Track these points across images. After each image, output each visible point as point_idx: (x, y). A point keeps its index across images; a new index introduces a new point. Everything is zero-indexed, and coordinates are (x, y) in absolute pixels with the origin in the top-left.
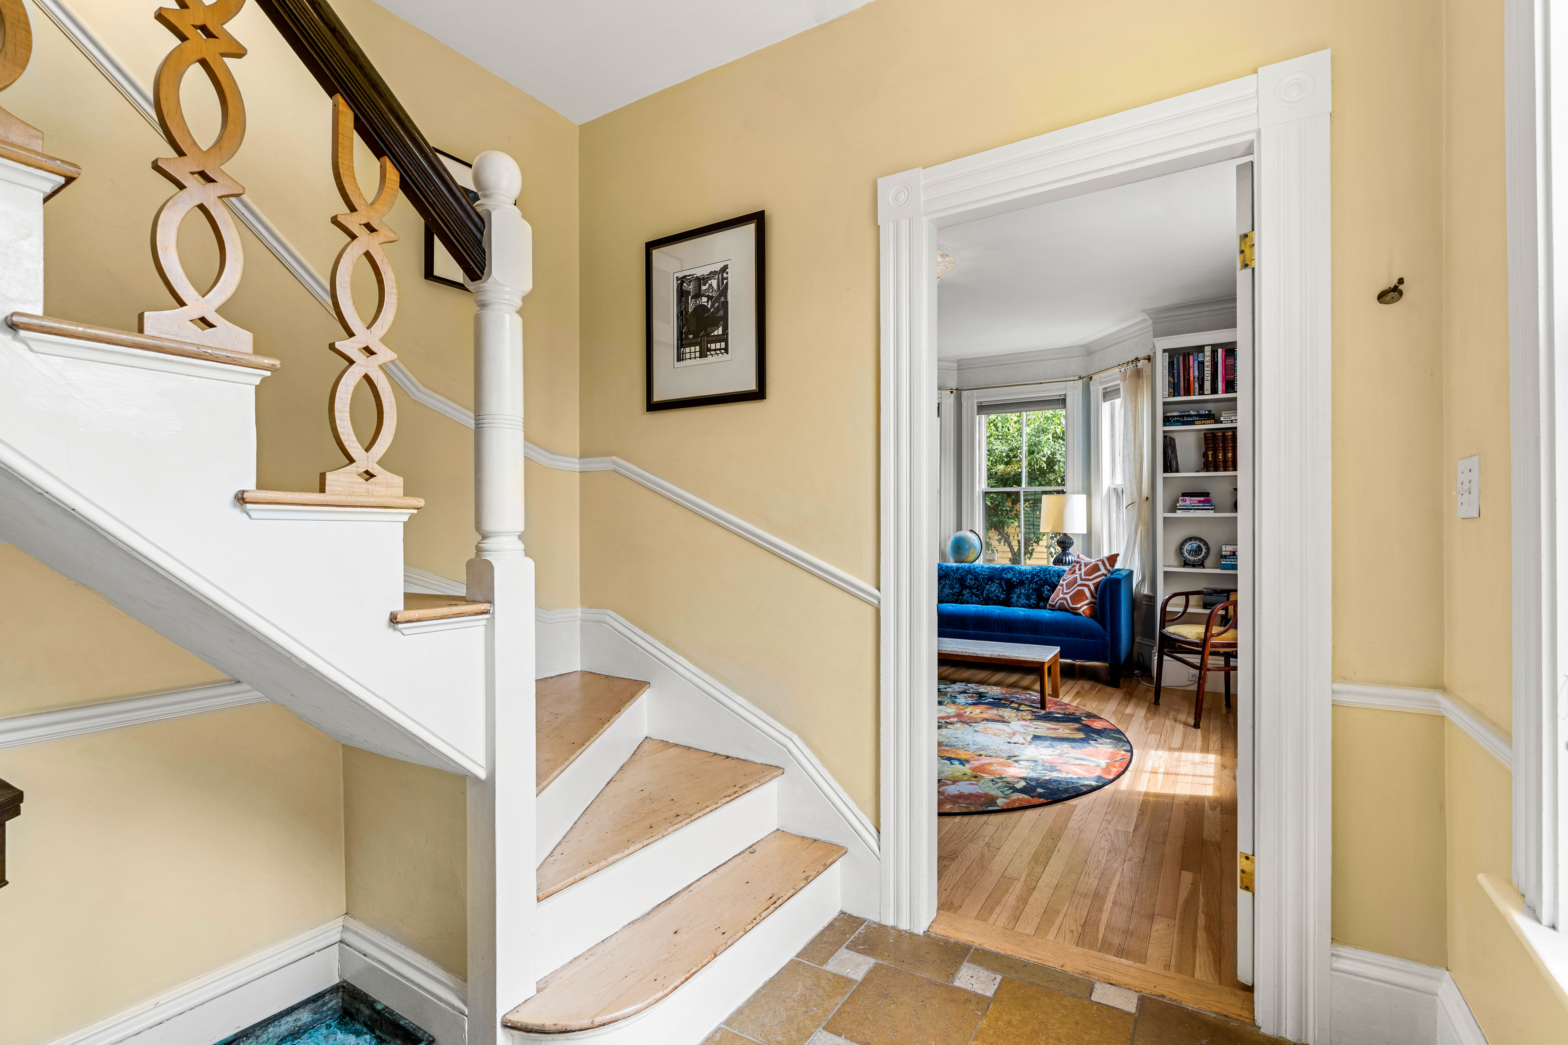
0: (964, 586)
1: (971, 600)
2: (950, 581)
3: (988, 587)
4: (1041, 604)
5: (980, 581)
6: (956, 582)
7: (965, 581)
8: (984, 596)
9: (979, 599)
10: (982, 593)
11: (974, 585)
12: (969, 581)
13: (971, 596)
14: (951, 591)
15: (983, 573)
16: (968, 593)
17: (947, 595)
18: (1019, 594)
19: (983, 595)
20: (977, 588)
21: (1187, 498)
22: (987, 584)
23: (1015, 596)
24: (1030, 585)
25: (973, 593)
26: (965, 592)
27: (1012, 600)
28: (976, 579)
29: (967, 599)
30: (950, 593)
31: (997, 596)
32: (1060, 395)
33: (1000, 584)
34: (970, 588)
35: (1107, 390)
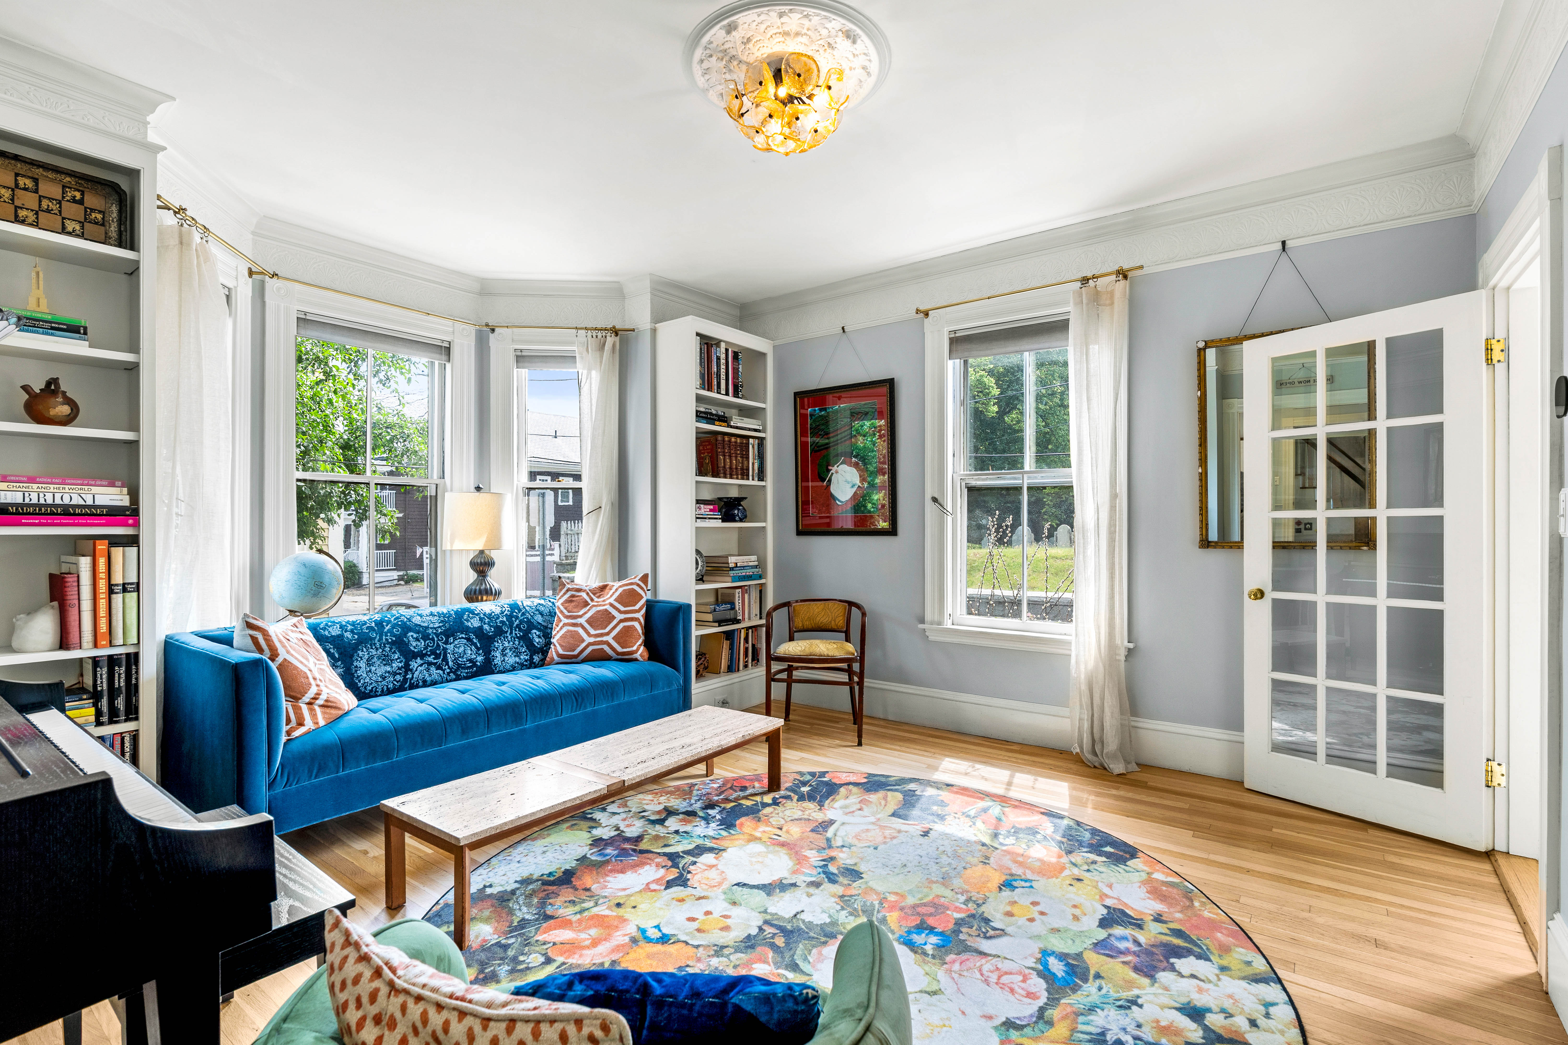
0: (409, 655)
1: (430, 675)
2: (377, 649)
3: (450, 647)
4: (536, 659)
5: (433, 639)
6: (391, 649)
7: (407, 644)
8: (451, 663)
9: (444, 671)
10: (445, 659)
11: (426, 648)
12: (414, 644)
13: (428, 670)
14: (388, 669)
15: (431, 626)
16: (421, 665)
17: (381, 676)
18: (503, 650)
19: (447, 664)
20: (433, 652)
21: (702, 506)
22: (446, 643)
23: (498, 654)
24: (511, 633)
25: (430, 664)
26: (414, 664)
27: (496, 661)
28: (426, 637)
29: (421, 677)
30: (386, 672)
31: (471, 661)
32: (443, 341)
33: (469, 639)
34: (422, 655)
35: (524, 354)
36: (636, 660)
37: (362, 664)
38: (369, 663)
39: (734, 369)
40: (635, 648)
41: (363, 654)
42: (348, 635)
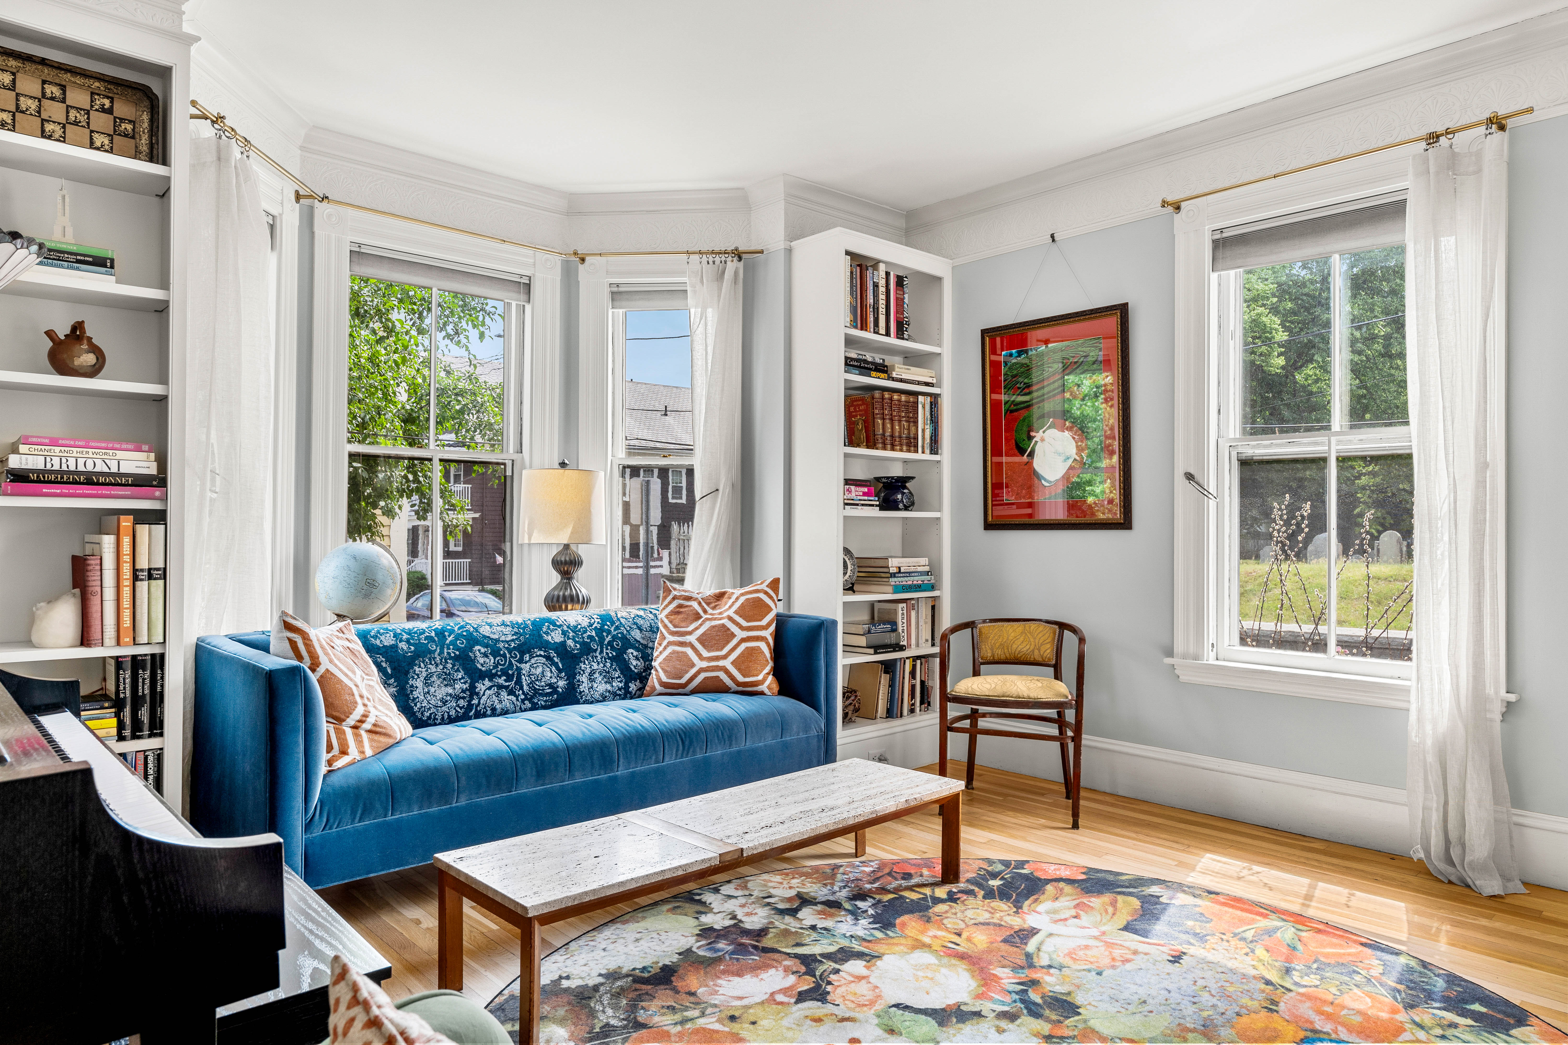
0: (475, 675)
1: (500, 702)
2: (437, 665)
3: (525, 667)
4: (633, 687)
5: (504, 656)
6: (454, 665)
7: (473, 661)
8: (525, 688)
9: (517, 697)
10: (519, 682)
11: (495, 667)
12: (482, 660)
13: (498, 695)
14: (450, 690)
15: (503, 638)
16: (490, 688)
17: (442, 700)
18: (591, 674)
19: (522, 688)
20: (504, 673)
21: (853, 488)
22: (521, 661)
23: (584, 678)
24: (601, 652)
25: (500, 687)
26: (481, 687)
27: (582, 688)
28: (496, 653)
29: (489, 703)
30: (447, 694)
31: (550, 685)
32: (521, 276)
33: (548, 658)
34: (491, 676)
35: (621, 289)
36: (762, 693)
37: (419, 683)
38: (427, 682)
39: (897, 299)
40: (760, 677)
41: (420, 670)
42: (403, 646)
